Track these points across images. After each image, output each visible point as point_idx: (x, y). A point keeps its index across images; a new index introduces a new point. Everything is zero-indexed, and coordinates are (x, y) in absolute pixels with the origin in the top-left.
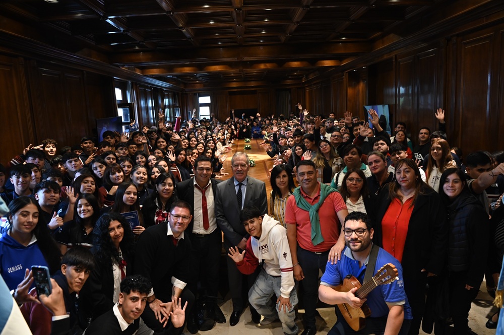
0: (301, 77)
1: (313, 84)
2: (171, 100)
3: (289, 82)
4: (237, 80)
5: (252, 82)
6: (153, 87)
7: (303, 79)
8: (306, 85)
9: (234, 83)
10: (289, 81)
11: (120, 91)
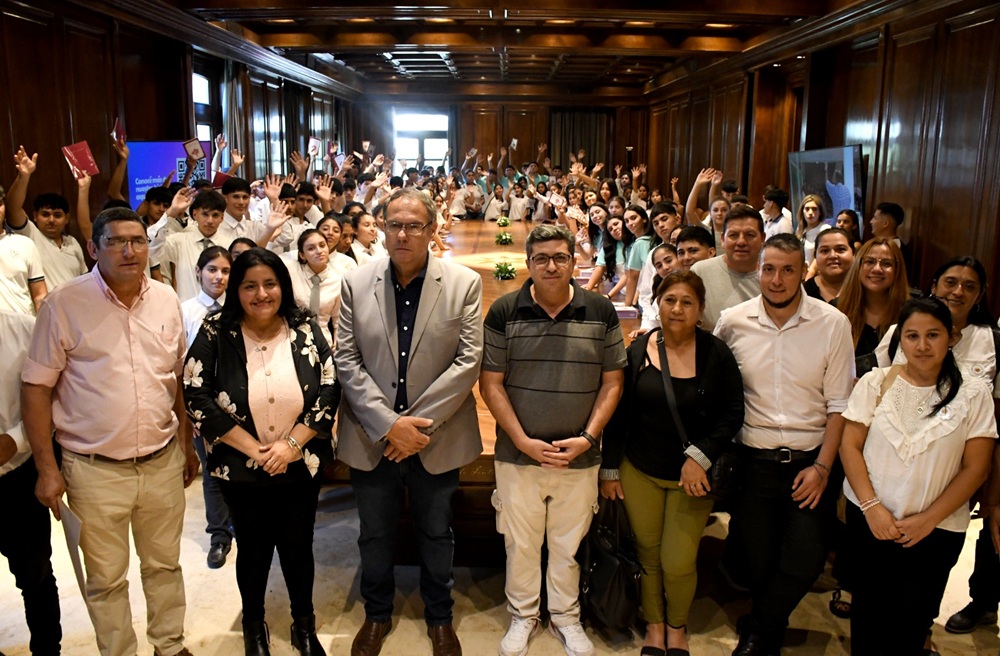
0: (641, 80)
1: (672, 100)
2: (327, 117)
3: (612, 91)
4: (487, 79)
5: (525, 86)
6: (285, 81)
7: (647, 86)
8: (653, 102)
9: (482, 86)
10: (611, 89)
11: (207, 82)
